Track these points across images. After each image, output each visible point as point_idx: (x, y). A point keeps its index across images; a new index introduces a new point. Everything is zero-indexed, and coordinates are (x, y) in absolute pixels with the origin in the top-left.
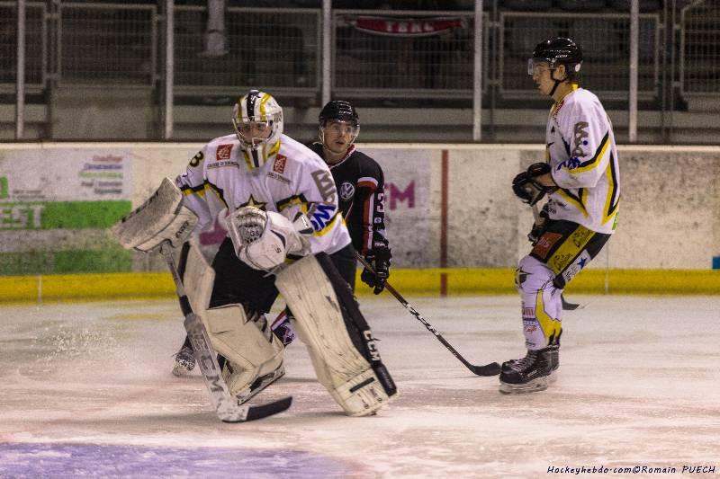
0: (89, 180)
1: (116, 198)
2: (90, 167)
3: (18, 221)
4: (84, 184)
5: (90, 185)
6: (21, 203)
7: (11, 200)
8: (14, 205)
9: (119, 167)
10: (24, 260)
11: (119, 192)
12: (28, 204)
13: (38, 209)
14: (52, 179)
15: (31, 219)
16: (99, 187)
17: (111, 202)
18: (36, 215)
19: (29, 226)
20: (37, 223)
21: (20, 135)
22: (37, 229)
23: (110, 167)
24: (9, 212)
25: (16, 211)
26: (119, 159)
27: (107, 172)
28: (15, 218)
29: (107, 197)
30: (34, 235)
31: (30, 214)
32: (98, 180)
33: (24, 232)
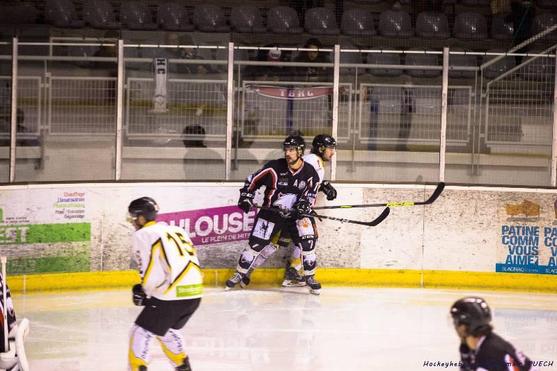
0: (61, 209)
1: (79, 221)
2: (62, 200)
3: (9, 239)
4: (57, 211)
5: (62, 212)
6: (12, 226)
7: (5, 224)
8: (8, 227)
9: (82, 200)
10: (14, 265)
11: (82, 217)
12: (17, 227)
13: (24, 229)
14: (34, 208)
15: (19, 237)
16: (67, 214)
17: (77, 224)
18: (23, 234)
19: (18, 242)
20: (23, 240)
21: (12, 180)
22: (23, 243)
23: (76, 200)
24: (4, 232)
25: (8, 231)
26: (83, 194)
27: (74, 203)
28: (8, 236)
29: (74, 221)
30: (21, 247)
31: (18, 233)
32: (67, 209)
33: (13, 246)
